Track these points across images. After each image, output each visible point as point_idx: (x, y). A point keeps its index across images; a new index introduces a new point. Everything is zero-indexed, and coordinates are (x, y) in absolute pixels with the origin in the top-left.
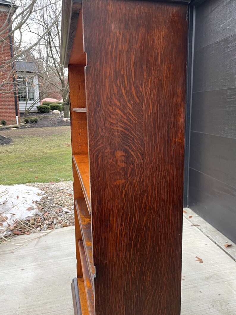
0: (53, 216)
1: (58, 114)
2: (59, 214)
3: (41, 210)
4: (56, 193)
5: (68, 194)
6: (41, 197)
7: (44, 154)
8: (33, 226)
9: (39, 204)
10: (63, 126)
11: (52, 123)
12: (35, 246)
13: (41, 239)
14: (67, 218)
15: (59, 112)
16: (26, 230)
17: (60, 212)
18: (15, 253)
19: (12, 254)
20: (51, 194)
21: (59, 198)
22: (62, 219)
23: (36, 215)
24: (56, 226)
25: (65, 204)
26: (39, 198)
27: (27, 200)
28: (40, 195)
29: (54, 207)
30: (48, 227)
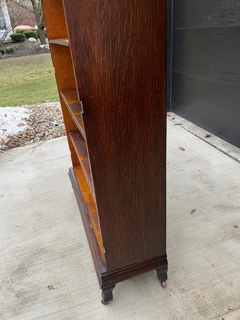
0: (44, 129)
1: (34, 42)
2: (50, 127)
3: (32, 125)
4: (44, 110)
5: (55, 110)
6: (29, 115)
7: (26, 82)
8: (27, 139)
9: (28, 120)
10: (41, 54)
11: (29, 51)
12: (31, 154)
13: (35, 148)
14: (58, 130)
15: (35, 40)
16: (20, 143)
17: (50, 126)
18: (13, 161)
19: (11, 161)
20: (38, 111)
21: (47, 114)
22: (53, 131)
23: (28, 130)
24: (48, 138)
25: (54, 119)
26: (27, 116)
27: (16, 117)
28: (28, 113)
29: (44, 122)
30: (41, 139)
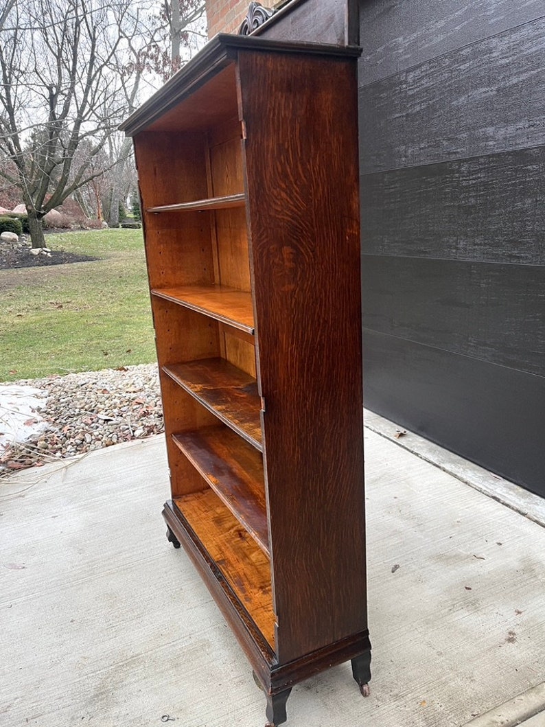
0: (81, 430)
1: (14, 240)
2: (93, 425)
3: (54, 422)
4: (74, 390)
5: (98, 390)
6: (45, 400)
7: (8, 328)
8: (47, 451)
9: (45, 412)
10: (33, 267)
11: (5, 261)
12: (63, 481)
13: (69, 469)
14: (111, 431)
15: (15, 236)
16: (32, 460)
17: (93, 423)
18: (26, 497)
19: (21, 498)
20: (63, 393)
21: (83, 398)
22: (101, 432)
23: (46, 432)
24: (92, 447)
25: (99, 408)
26: (42, 404)
27: (19, 407)
28: (42, 398)
29: (78, 415)
30: (77, 450)
